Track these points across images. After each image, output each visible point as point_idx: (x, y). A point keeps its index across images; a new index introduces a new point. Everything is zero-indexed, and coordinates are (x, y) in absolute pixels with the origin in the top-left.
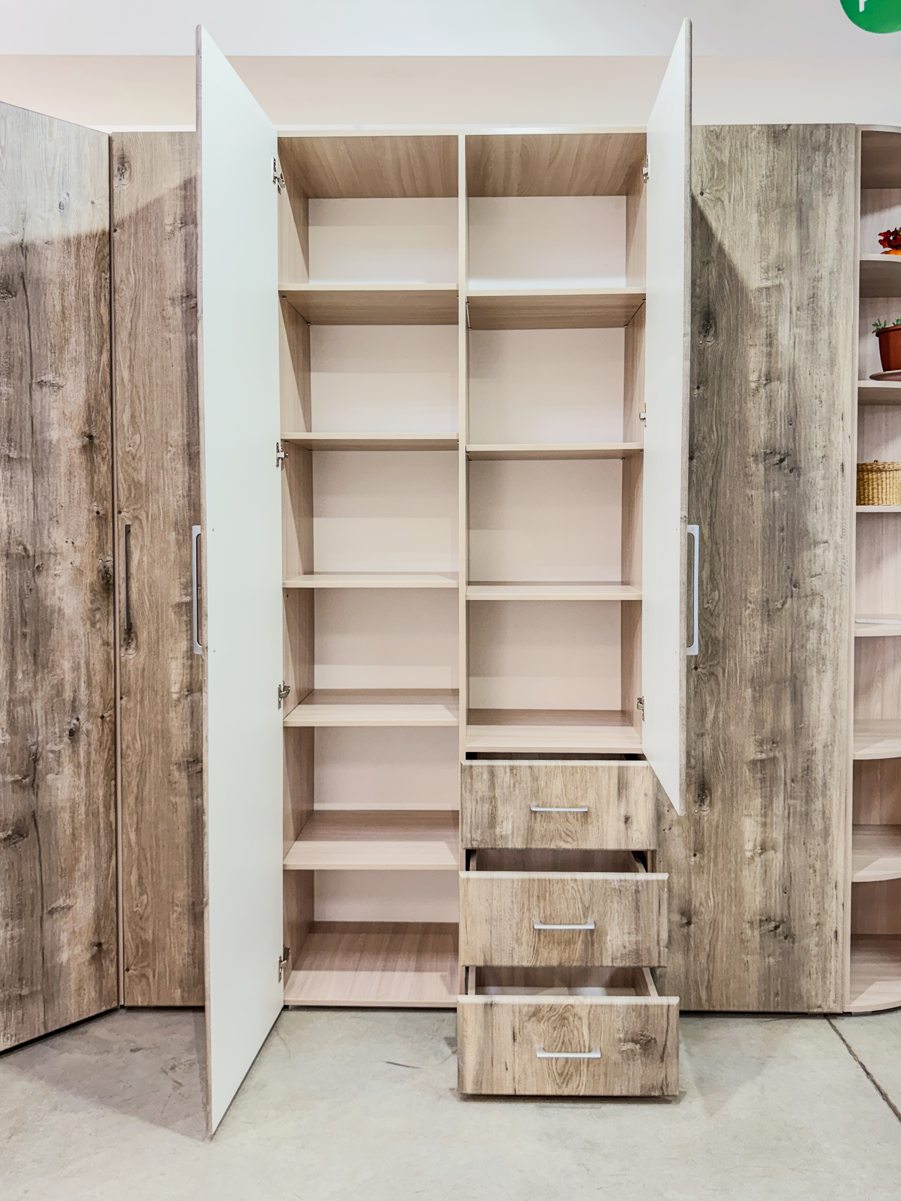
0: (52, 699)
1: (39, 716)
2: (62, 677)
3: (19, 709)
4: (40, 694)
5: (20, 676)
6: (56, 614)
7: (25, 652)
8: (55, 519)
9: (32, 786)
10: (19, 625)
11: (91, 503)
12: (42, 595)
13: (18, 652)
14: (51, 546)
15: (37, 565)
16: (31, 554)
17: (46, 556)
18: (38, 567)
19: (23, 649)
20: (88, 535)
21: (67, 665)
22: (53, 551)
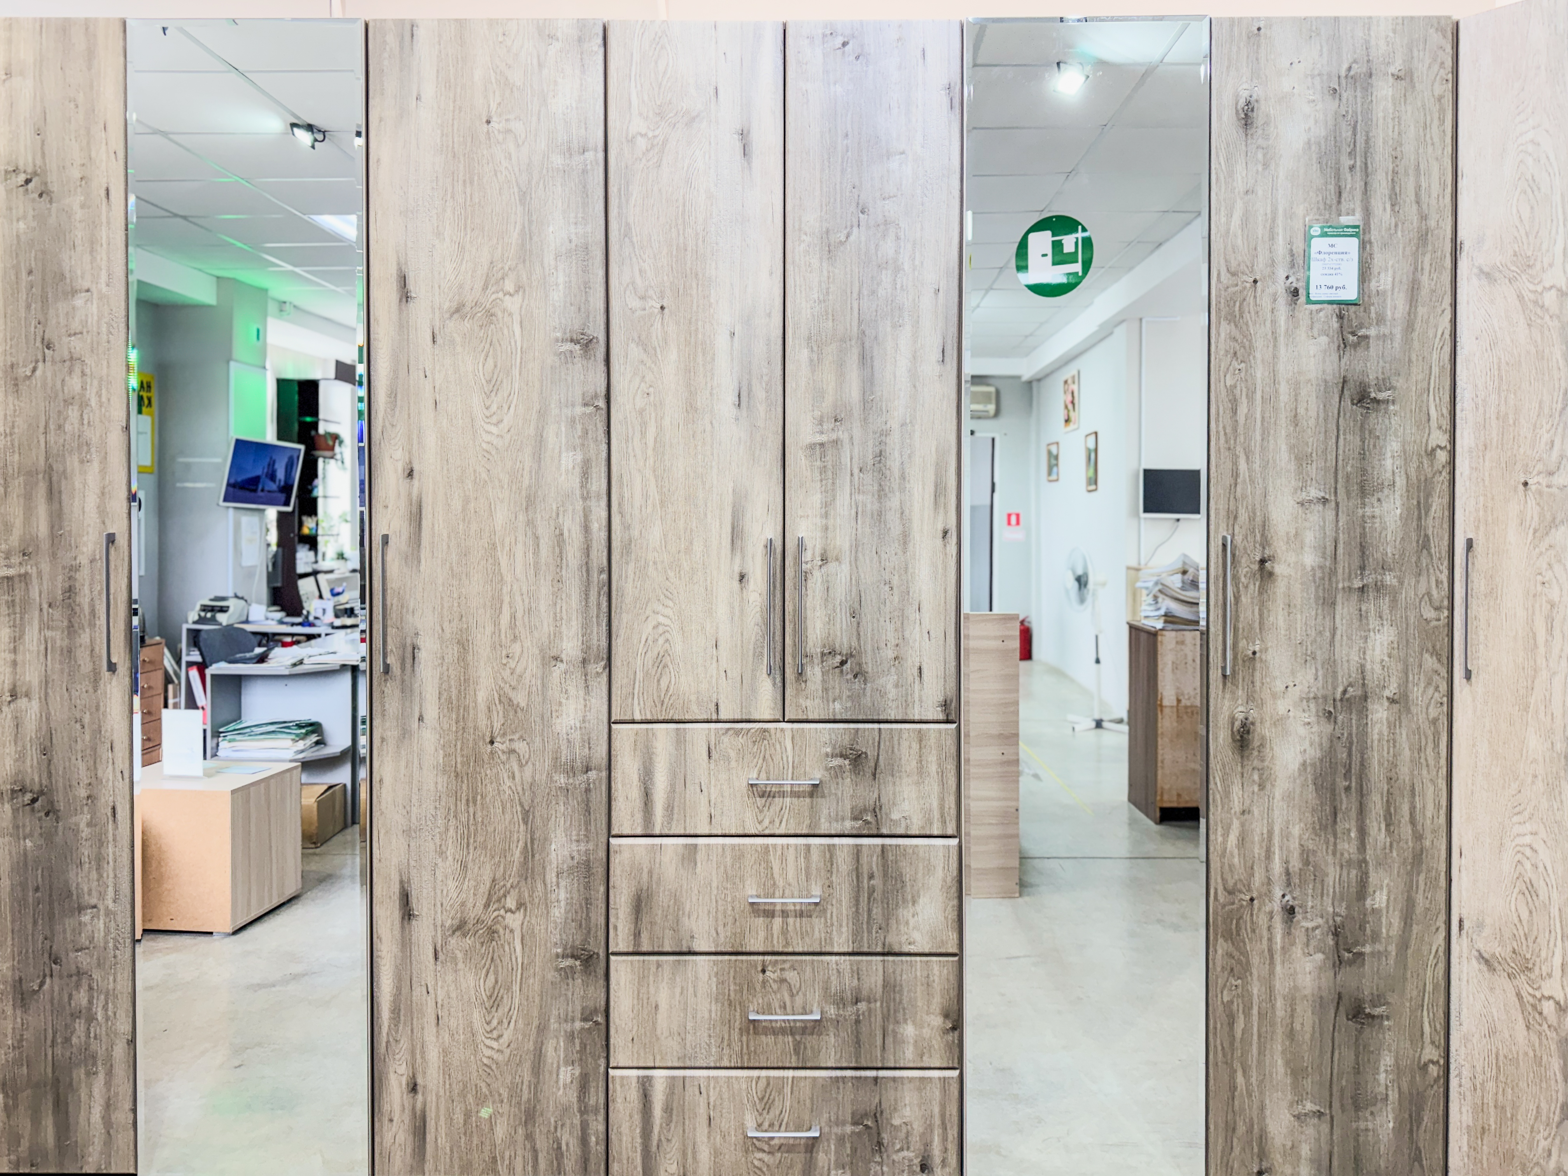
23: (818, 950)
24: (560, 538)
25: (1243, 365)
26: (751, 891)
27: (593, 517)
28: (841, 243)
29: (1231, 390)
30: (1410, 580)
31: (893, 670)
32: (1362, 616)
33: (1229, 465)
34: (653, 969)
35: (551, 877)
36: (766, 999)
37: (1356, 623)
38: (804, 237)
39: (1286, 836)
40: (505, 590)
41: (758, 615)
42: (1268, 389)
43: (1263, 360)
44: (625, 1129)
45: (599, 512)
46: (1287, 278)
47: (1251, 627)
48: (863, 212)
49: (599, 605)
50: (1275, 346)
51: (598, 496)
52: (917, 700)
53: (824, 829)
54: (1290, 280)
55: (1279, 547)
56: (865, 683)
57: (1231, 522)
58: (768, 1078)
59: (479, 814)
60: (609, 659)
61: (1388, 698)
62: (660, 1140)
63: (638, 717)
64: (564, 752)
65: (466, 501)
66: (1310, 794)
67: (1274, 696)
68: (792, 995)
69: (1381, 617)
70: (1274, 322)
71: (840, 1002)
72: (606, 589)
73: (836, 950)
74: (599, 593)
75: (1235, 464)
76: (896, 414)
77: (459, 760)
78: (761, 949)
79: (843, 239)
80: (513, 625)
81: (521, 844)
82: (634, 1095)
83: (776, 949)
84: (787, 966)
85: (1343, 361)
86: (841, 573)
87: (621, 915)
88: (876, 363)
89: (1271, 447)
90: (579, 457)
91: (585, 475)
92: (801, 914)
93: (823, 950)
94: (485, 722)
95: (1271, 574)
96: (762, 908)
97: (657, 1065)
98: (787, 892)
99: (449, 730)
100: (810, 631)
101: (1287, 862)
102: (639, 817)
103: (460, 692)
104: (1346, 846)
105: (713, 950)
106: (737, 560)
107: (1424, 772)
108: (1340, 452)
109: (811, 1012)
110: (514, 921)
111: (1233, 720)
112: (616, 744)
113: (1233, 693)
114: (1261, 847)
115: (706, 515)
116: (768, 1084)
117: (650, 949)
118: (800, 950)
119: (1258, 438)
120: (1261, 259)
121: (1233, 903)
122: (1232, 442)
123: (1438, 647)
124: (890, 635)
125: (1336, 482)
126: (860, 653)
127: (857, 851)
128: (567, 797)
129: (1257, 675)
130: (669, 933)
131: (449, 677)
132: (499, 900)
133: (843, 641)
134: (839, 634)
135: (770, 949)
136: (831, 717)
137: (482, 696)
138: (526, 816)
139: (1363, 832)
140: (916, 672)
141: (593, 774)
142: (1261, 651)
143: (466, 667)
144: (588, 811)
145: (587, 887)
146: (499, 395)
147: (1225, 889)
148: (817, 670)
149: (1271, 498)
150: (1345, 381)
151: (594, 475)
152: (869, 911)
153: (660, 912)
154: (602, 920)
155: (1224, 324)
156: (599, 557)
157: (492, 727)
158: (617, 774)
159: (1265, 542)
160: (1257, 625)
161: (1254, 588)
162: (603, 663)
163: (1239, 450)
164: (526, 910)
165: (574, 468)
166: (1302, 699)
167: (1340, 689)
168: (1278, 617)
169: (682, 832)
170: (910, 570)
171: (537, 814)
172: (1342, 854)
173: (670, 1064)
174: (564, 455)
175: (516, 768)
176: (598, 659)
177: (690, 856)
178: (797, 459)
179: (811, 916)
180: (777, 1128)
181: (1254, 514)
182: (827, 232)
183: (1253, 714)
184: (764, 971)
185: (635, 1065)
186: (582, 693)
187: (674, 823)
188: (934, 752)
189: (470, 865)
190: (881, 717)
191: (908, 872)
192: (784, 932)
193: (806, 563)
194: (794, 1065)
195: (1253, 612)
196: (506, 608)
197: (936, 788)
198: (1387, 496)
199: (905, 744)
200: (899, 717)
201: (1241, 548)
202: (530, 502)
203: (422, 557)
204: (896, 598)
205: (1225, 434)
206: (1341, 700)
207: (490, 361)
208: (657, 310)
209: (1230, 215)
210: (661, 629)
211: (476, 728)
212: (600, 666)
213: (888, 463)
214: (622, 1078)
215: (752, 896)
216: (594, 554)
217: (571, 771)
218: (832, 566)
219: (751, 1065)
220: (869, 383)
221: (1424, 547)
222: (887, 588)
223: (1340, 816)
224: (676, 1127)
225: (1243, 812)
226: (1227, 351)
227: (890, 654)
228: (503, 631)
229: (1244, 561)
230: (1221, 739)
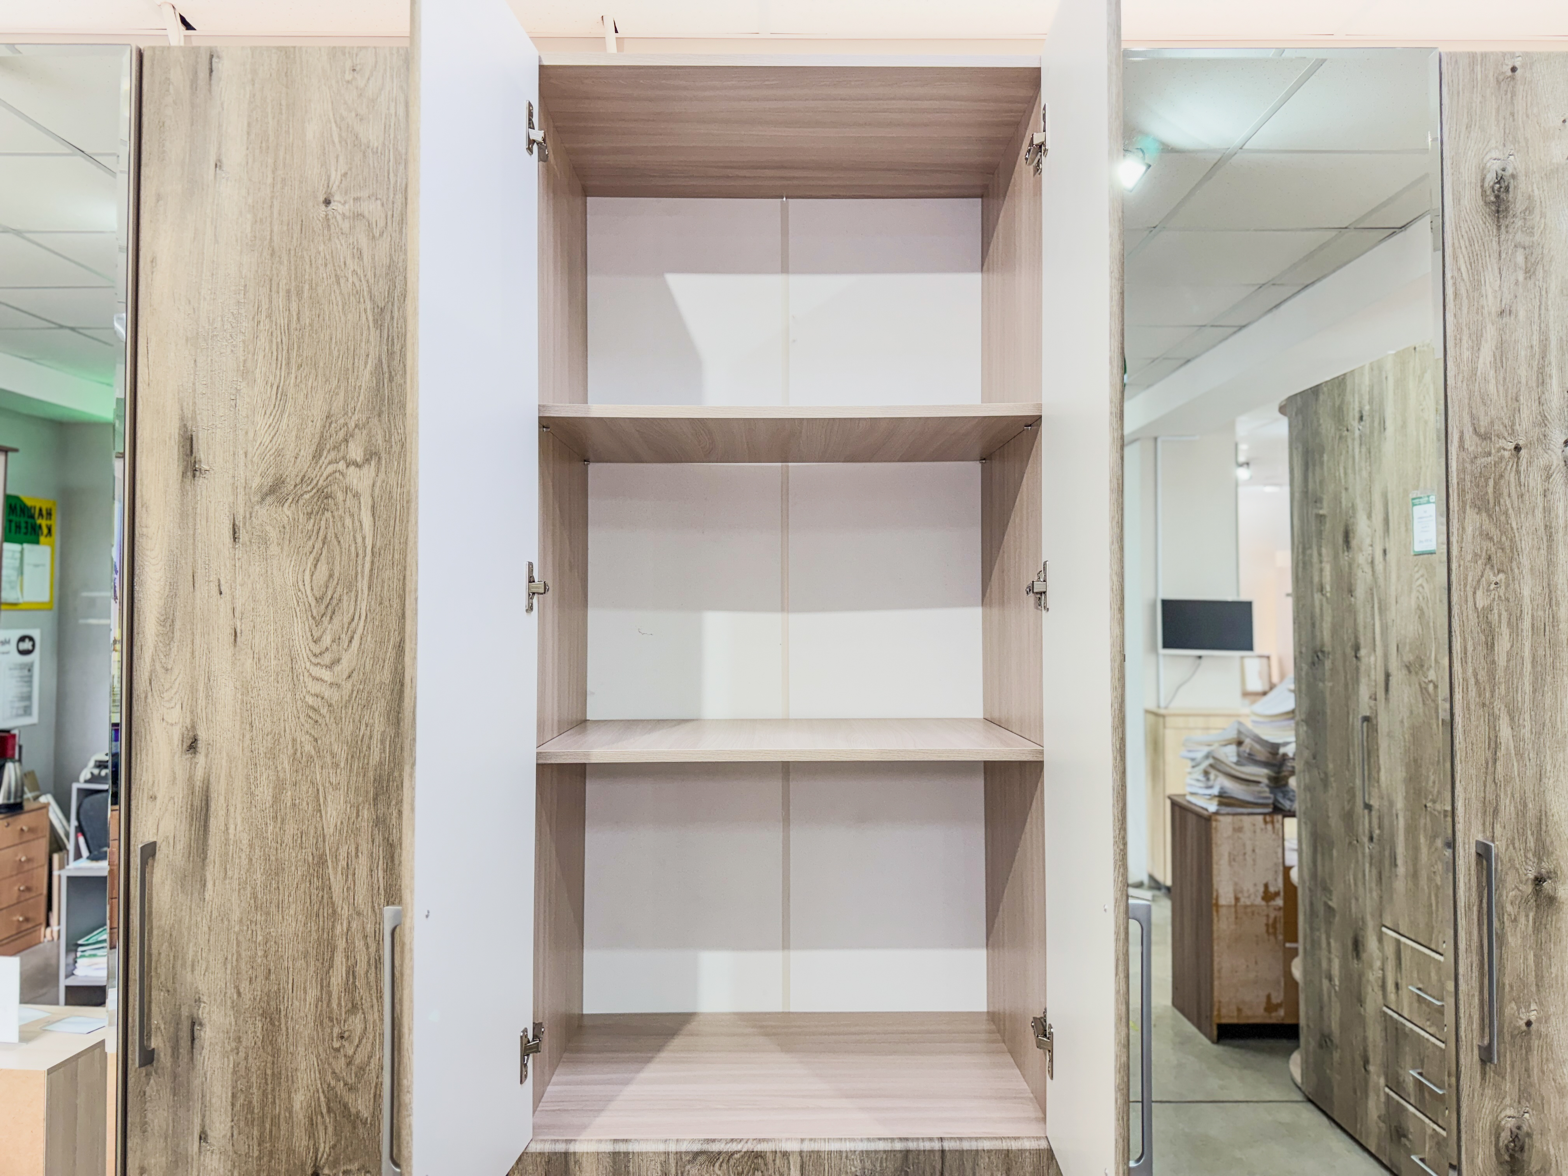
25: (1501, 576)
29: (1484, 615)
33: (1484, 729)
40: (338, 930)
42: (1540, 613)
43: (1532, 569)
47: (1525, 985)
50: (1550, 547)
57: (1489, 819)
65: (279, 787)
70: (1548, 510)
75: (1493, 727)
89: (1548, 702)
94: (304, 1143)
95: (1552, 900)
99: (247, 1154)
103: (264, 1094)
111: (1497, 1130)
113: (1497, 1086)
119: (1528, 688)
120: (1525, 413)
122: (1488, 695)
129: (1534, 1060)
131: (247, 1069)
137: (299, 1100)
142: (1539, 1020)
143: (276, 1053)
146: (336, 620)
149: (1549, 783)
155: (1470, 513)
157: (316, 1151)
159: (1542, 851)
160: (1532, 978)
161: (1526, 923)
163: (1499, 706)
181: (1525, 805)
195: (1526, 959)
196: (339, 959)
201: (1506, 860)
203: (209, 877)
205: (1477, 682)
207: (323, 568)
209: (1476, 349)
211: (290, 1151)
226: (1476, 555)
228: (335, 996)
229: (1511, 880)
230: (1479, 1161)
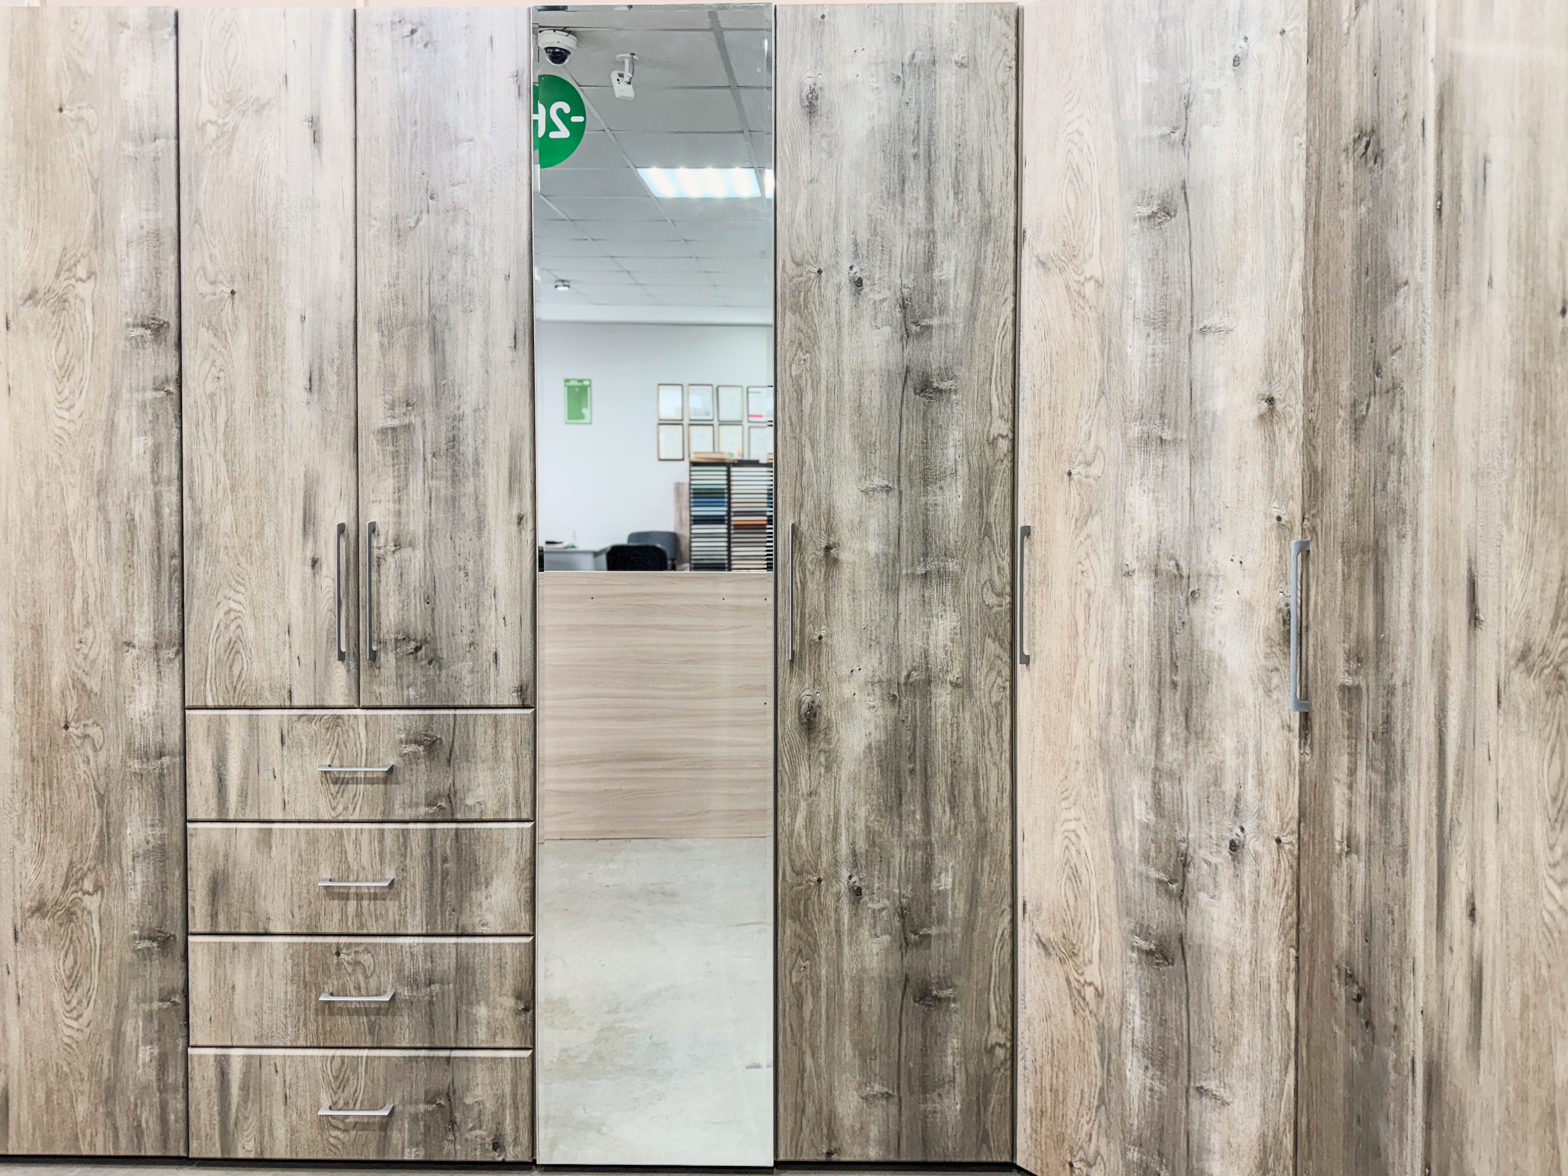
0: (1208, 787)
1: (1190, 803)
2: (1221, 758)
3: (1166, 784)
4: (1192, 773)
5: (1169, 740)
6: (1216, 665)
7: (1175, 709)
8: (1217, 526)
9: (1181, 897)
10: (1168, 670)
11: (1269, 503)
12: (1197, 633)
13: (1167, 705)
14: (1211, 565)
15: (1191, 590)
16: (1185, 573)
17: (1203, 578)
18: (1193, 593)
19: (1173, 702)
20: (1263, 553)
21: (1229, 743)
22: (1213, 572)
23: (392, 931)
24: (131, 525)
25: (808, 355)
26: (325, 875)
27: (164, 502)
28: (412, 229)
29: (796, 380)
30: (972, 567)
31: (468, 655)
32: (925, 602)
33: (795, 453)
34: (229, 949)
35: (127, 860)
36: (341, 981)
37: (919, 609)
38: (373, 222)
39: (852, 817)
40: (77, 576)
41: (331, 601)
42: (832, 379)
43: (827, 351)
44: (203, 1106)
45: (170, 497)
46: (851, 268)
47: (817, 613)
48: (432, 198)
49: (170, 590)
50: (839, 336)
51: (169, 482)
52: (492, 685)
53: (398, 814)
54: (854, 270)
55: (844, 534)
56: (440, 669)
57: (797, 510)
58: (343, 1058)
59: (55, 797)
60: (182, 644)
61: (951, 683)
62: (237, 1118)
63: (210, 703)
64: (137, 739)
65: (39, 486)
66: (875, 776)
67: (840, 680)
68: (366, 977)
69: (943, 603)
70: (838, 313)
71: (414, 983)
72: (177, 574)
73: (409, 932)
74: (171, 579)
75: (801, 452)
76: (469, 399)
77: (34, 745)
78: (336, 931)
79: (412, 224)
80: (85, 611)
81: (97, 829)
82: (211, 1073)
83: (351, 931)
84: (361, 949)
85: (906, 351)
86: (415, 558)
87: (198, 897)
88: (448, 348)
89: (836, 436)
90: (150, 442)
91: (156, 459)
92: (374, 897)
93: (398, 932)
94: (59, 707)
95: (836, 561)
96: (337, 891)
97: (234, 1044)
98: (361, 876)
99: (24, 714)
100: (383, 617)
101: (853, 843)
102: (213, 802)
103: (34, 677)
104: (911, 828)
105: (289, 931)
106: (310, 545)
107: (988, 755)
108: (904, 441)
109: (385, 992)
110: (92, 903)
111: (799, 703)
112: (190, 730)
113: (800, 677)
114: (828, 828)
115: (277, 499)
116: (343, 1063)
117: (227, 930)
118: (375, 931)
119: (823, 427)
120: (825, 248)
121: (801, 884)
122: (798, 431)
123: (1000, 633)
124: (464, 619)
125: (899, 470)
126: (434, 638)
127: (432, 834)
128: (140, 781)
129: (823, 659)
130: (245, 915)
131: (23, 661)
132: (77, 883)
133: (418, 627)
134: (413, 620)
135: (344, 931)
136: (406, 704)
137: (55, 680)
138: (102, 799)
139: (927, 814)
140: (491, 657)
141: (166, 760)
142: (827, 636)
143: (40, 653)
144: (162, 795)
145: (163, 871)
146: (71, 380)
147: (793, 870)
148: (391, 656)
149: (835, 487)
150: (908, 371)
151: (165, 460)
152: (443, 894)
153: (235, 895)
154: (178, 904)
155: (789, 314)
156: (170, 541)
157: (66, 712)
158: (191, 761)
159: (830, 530)
160: (823, 610)
161: (819, 575)
162: (175, 649)
163: (805, 439)
164: (103, 893)
165: (145, 453)
166: (866, 683)
167: (904, 673)
168: (843, 603)
169: (256, 817)
170: (486, 556)
171: (112, 799)
172: (907, 836)
173: (247, 1044)
174: (135, 439)
175: (90, 753)
176: (170, 645)
177: (265, 840)
178: (370, 444)
179: (384, 899)
180: (351, 1105)
181: (820, 502)
182: (397, 218)
183: (820, 697)
184: (338, 954)
185: (212, 1044)
186: (154, 678)
187: (248, 809)
188: (509, 737)
189: (47, 848)
190: (457, 703)
191: (481, 855)
192: (359, 914)
193: (379, 548)
194: (369, 1045)
195: (819, 598)
196: (78, 593)
197: (511, 772)
198: (950, 485)
199: (480, 730)
200: (475, 703)
201: (808, 535)
202: (101, 487)
204: (471, 584)
205: (791, 423)
206: (906, 684)
207: (62, 347)
208: (227, 295)
209: (795, 205)
210: (232, 615)
211: (50, 712)
212: (171, 653)
213: (462, 448)
214: (200, 1056)
215: (324, 880)
216: (165, 539)
217: (145, 756)
218: (406, 552)
219: (327, 1044)
220: (440, 368)
221: (986, 534)
222: (462, 574)
223: (905, 798)
224: (253, 1104)
225: (810, 794)
226: (791, 341)
227: (465, 639)
228: (76, 616)
229: (810, 548)
230: (788, 723)
